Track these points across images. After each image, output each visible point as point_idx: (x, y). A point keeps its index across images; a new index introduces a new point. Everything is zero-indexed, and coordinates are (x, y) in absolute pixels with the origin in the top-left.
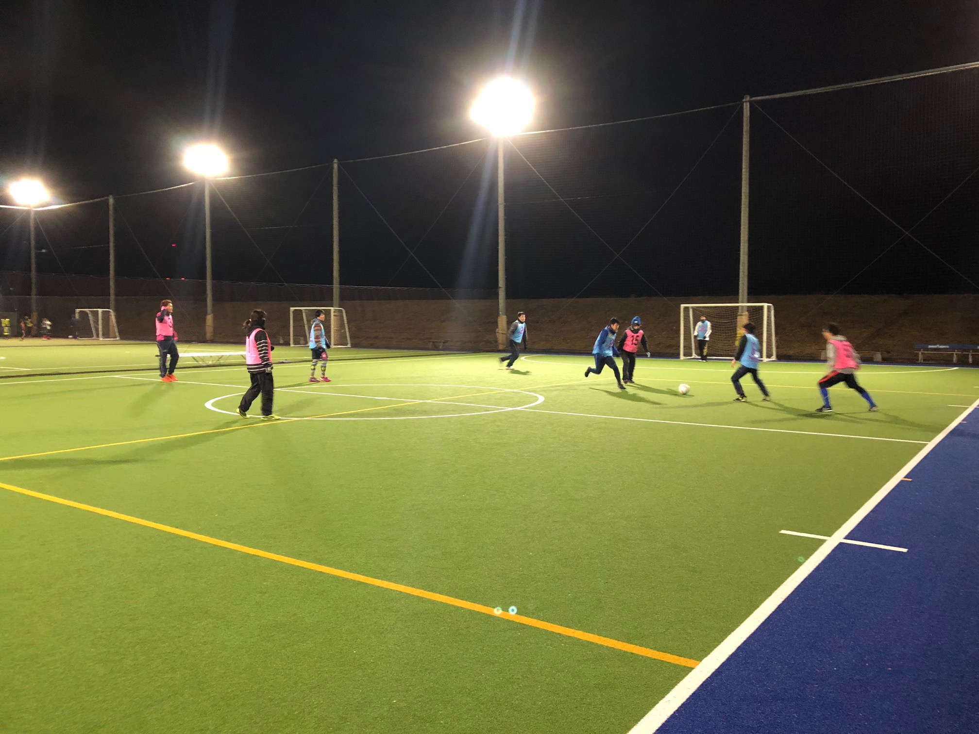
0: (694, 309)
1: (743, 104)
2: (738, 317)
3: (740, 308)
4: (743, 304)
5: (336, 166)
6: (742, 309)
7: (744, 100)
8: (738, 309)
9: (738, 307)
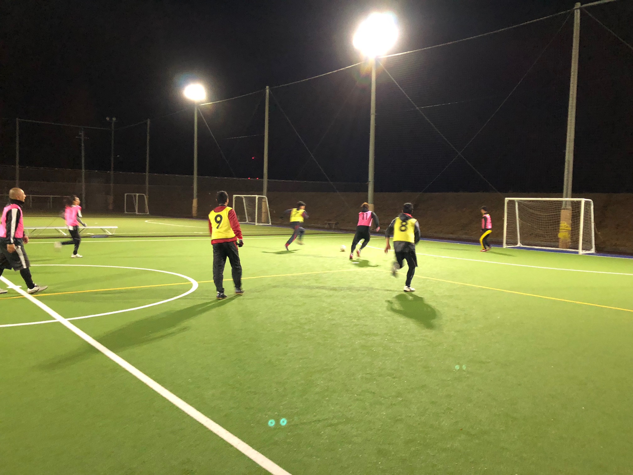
0: (520, 203)
1: (574, 11)
2: (562, 211)
3: (564, 203)
4: (567, 199)
5: (267, 91)
6: (566, 204)
7: (575, 8)
8: (562, 203)
9: (562, 201)
